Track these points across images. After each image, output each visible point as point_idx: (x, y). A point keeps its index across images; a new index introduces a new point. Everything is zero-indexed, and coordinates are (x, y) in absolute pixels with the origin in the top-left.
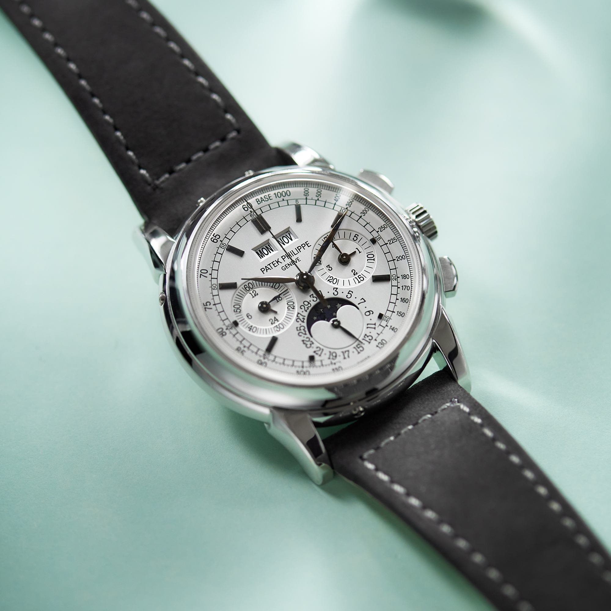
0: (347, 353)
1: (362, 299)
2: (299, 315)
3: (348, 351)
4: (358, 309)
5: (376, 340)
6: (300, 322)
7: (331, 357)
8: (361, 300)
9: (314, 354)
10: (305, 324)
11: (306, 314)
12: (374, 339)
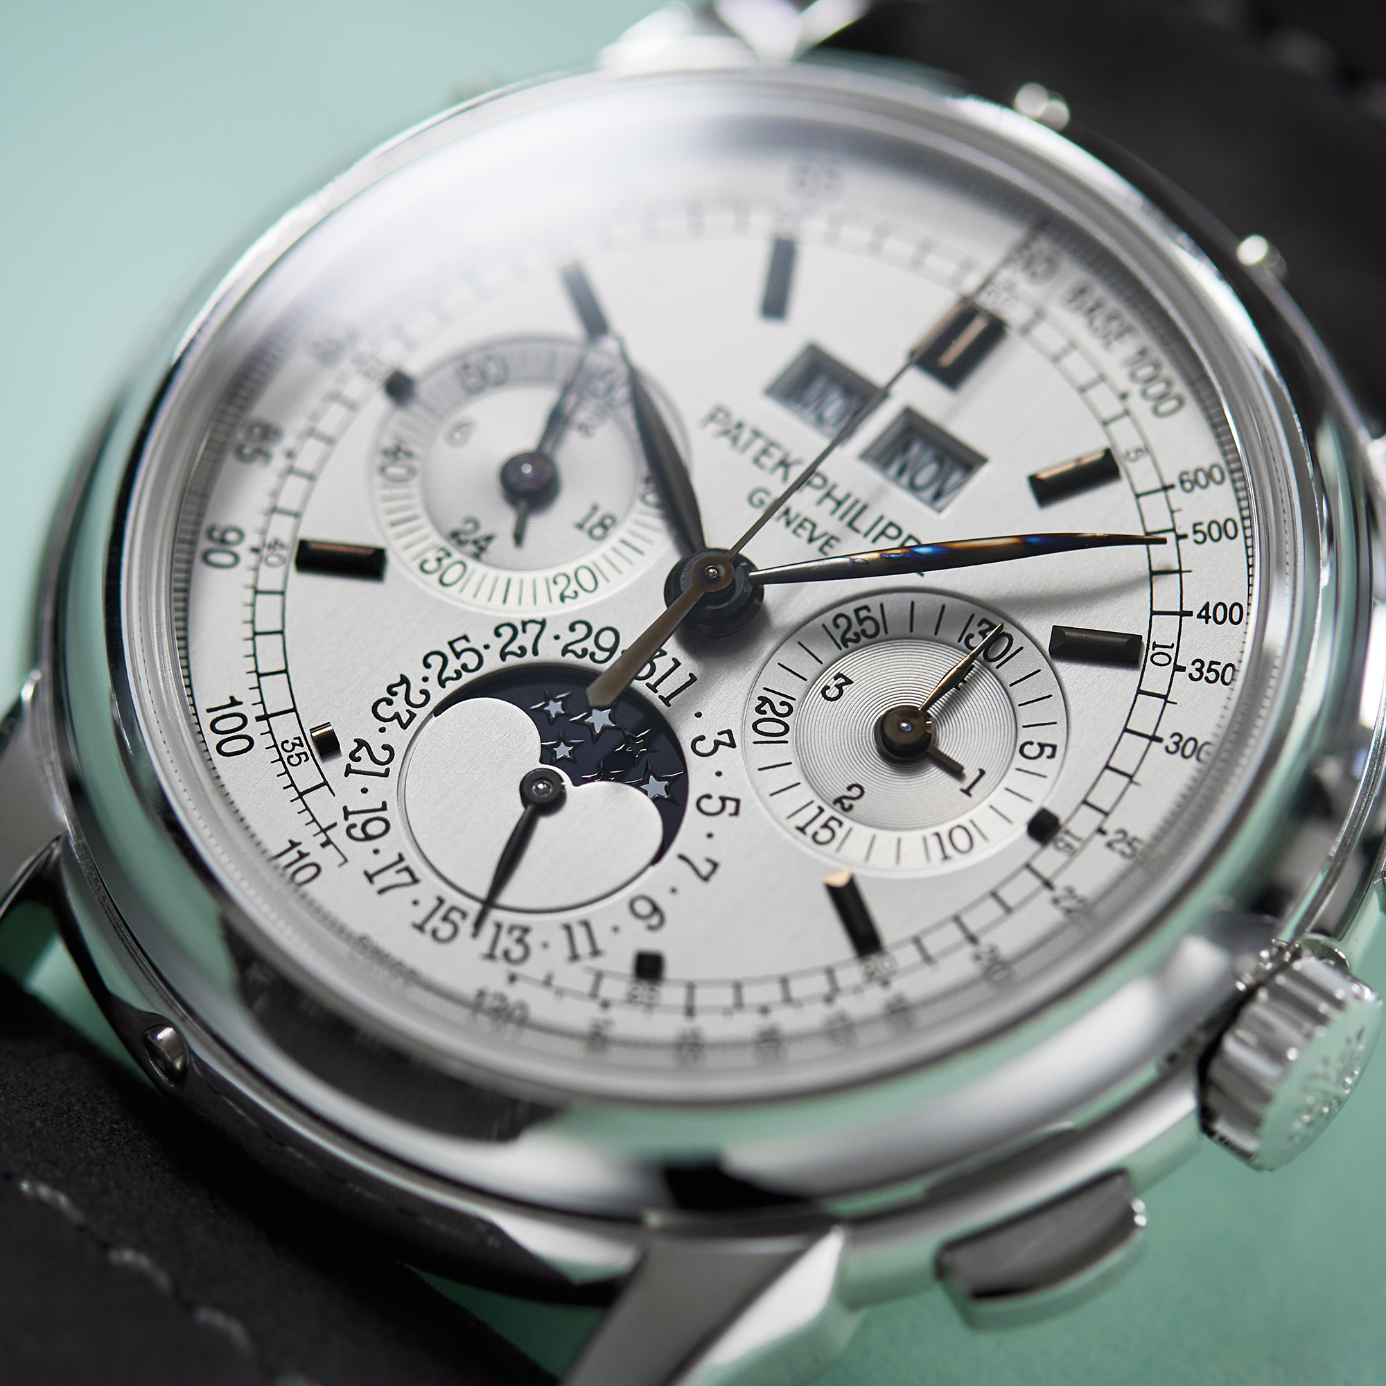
0: (406, 877)
1: (715, 865)
2: (533, 629)
3: (415, 881)
4: (657, 859)
5: (512, 978)
6: (496, 645)
7: (359, 820)
8: (709, 860)
9: (346, 746)
10: (492, 663)
11: (550, 652)
12: (517, 969)
